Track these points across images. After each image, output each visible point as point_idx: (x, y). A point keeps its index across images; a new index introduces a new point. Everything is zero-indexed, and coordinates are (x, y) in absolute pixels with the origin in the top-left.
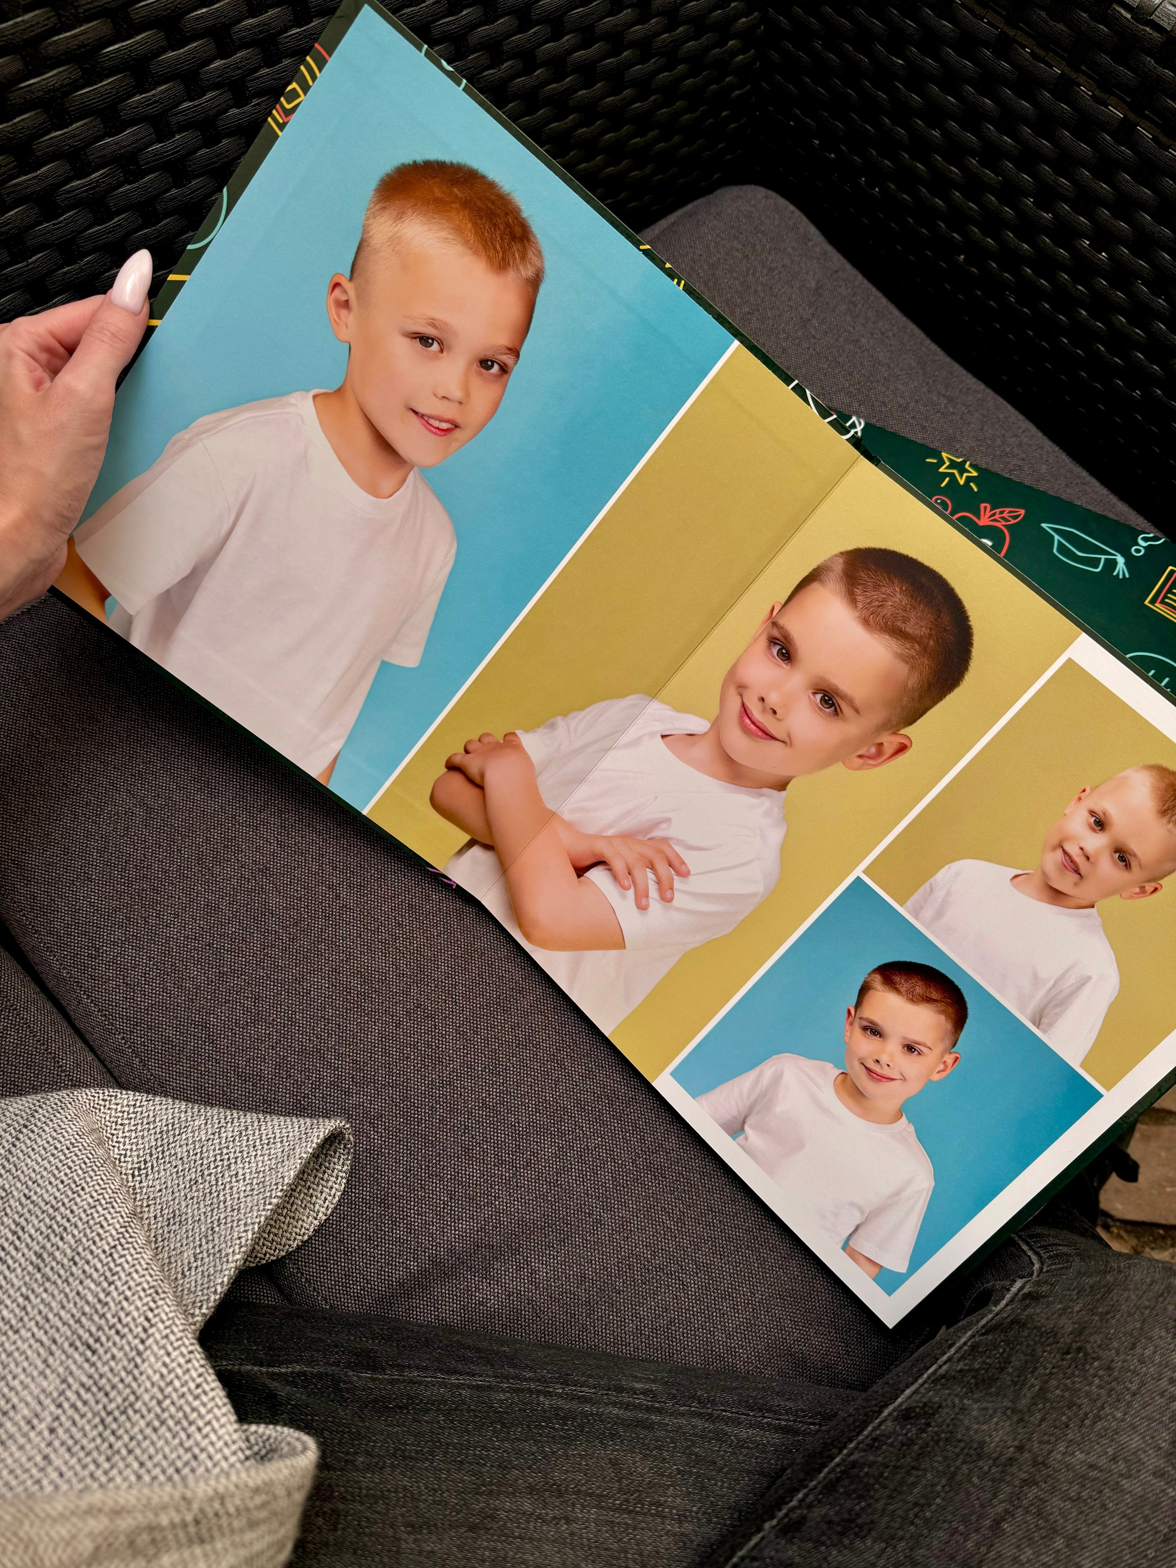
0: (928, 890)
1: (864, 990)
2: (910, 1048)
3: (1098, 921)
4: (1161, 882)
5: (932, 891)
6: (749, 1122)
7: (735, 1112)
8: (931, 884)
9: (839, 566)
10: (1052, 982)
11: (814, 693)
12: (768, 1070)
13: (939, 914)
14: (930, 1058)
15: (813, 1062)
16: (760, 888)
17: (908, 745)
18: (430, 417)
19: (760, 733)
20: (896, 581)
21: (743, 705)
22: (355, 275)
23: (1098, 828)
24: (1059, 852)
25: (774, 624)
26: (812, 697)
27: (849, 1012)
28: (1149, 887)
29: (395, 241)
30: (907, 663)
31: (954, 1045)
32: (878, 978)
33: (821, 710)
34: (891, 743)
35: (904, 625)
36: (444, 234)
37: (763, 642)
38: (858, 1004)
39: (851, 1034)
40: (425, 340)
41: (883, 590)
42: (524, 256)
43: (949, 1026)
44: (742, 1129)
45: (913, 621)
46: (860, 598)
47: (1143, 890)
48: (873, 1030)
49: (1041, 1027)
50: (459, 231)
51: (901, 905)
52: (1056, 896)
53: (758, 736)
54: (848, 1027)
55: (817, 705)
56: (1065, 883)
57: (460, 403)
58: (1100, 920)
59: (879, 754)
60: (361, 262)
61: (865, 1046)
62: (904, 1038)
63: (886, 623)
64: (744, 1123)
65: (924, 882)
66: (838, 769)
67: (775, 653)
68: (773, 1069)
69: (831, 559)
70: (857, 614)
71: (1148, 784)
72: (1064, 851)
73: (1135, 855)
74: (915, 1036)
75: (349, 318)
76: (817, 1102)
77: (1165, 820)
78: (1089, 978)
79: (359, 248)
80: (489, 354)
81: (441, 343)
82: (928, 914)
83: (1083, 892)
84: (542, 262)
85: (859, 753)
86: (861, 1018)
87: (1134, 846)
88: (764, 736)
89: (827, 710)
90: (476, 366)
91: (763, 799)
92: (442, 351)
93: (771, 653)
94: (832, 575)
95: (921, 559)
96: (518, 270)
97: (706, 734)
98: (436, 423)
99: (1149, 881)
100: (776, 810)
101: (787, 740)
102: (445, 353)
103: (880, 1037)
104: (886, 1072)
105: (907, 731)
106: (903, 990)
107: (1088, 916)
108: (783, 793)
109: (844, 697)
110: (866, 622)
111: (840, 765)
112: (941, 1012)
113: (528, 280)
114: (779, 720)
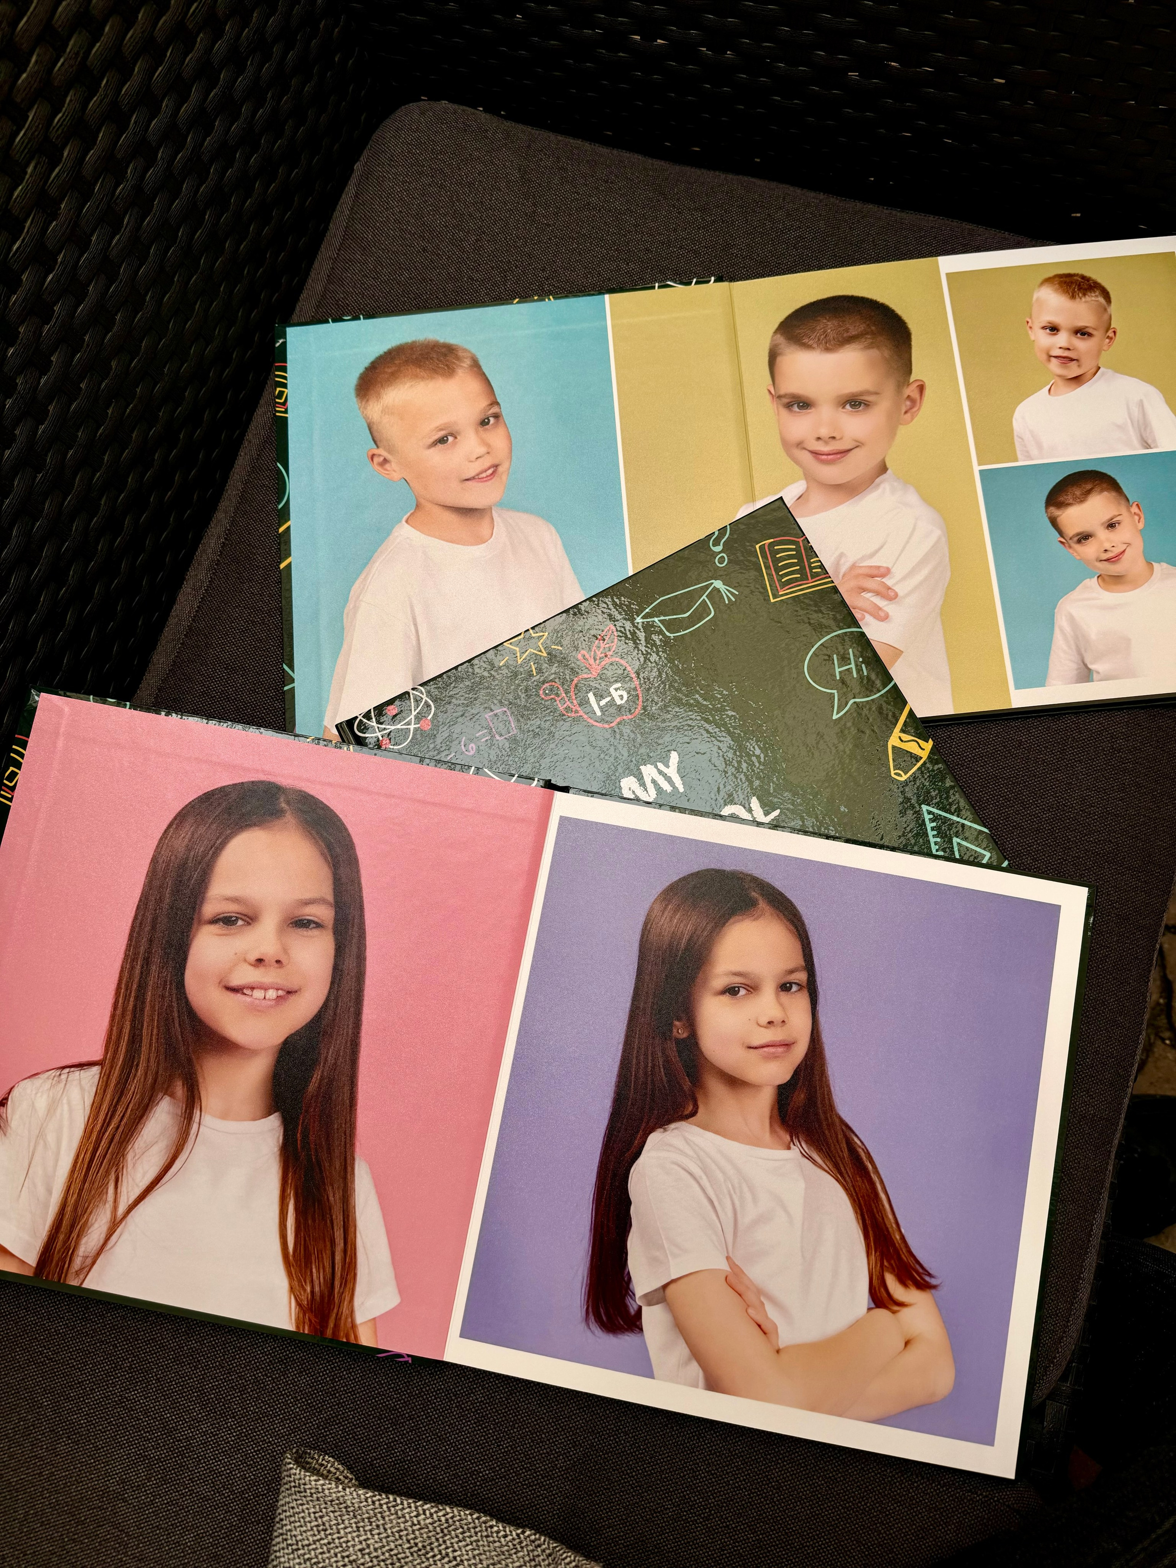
0: (1020, 440)
1: (1054, 522)
2: (1111, 525)
3: (1110, 372)
4: (1112, 327)
5: (1022, 439)
6: (1087, 661)
7: (1075, 666)
8: (1017, 436)
9: (780, 339)
10: (1129, 421)
11: (844, 407)
12: (1061, 622)
13: (1040, 446)
14: (1125, 518)
15: (1077, 589)
16: (937, 533)
17: (922, 383)
18: (478, 475)
19: (839, 456)
20: (819, 318)
21: (812, 452)
22: (378, 443)
23: (1055, 332)
24: (1053, 359)
25: (780, 397)
26: (844, 410)
27: (1061, 542)
28: (1110, 334)
29: (386, 411)
30: (873, 348)
31: (1128, 500)
32: (1053, 510)
33: (857, 411)
34: (913, 391)
35: (849, 334)
36: (408, 385)
37: (784, 412)
38: (1061, 533)
39: (1077, 552)
40: (442, 441)
41: (818, 328)
42: (458, 358)
43: (1114, 494)
44: (1089, 670)
45: (851, 328)
46: (811, 342)
47: (1111, 338)
48: (1084, 537)
49: (1152, 446)
50: (416, 377)
51: (1017, 461)
52: (1077, 380)
53: (839, 459)
54: (1071, 551)
55: (852, 411)
56: (1074, 371)
57: (488, 453)
58: (1110, 370)
59: (914, 403)
60: (375, 434)
61: (1090, 550)
62: (1102, 524)
63: (839, 341)
64: (1086, 665)
65: (1013, 438)
66: (902, 431)
67: (797, 410)
68: (1064, 618)
69: (772, 340)
70: (818, 351)
71: (1051, 292)
72: (1054, 357)
73: (1087, 327)
74: (1106, 516)
75: (393, 465)
76: (1105, 608)
77: (1078, 300)
78: (1141, 401)
79: (370, 429)
80: (483, 417)
81: (452, 434)
82: (1034, 452)
83: (1087, 366)
84: (469, 352)
85: (903, 411)
86: (1071, 539)
87: (1081, 324)
88: (842, 455)
89: (861, 408)
90: (480, 429)
91: (882, 486)
92: (456, 438)
93: (795, 412)
94: (782, 346)
95: (820, 298)
96: (461, 366)
97: (808, 488)
98: (484, 475)
99: (1107, 331)
100: (895, 484)
101: (858, 444)
102: (458, 437)
103: (1091, 537)
104: (1116, 551)
105: (913, 378)
106: (1071, 501)
107: (1103, 374)
108: (888, 472)
109: (862, 394)
110: (827, 350)
111: (901, 427)
112: (1102, 491)
113: (471, 366)
114: (841, 439)
